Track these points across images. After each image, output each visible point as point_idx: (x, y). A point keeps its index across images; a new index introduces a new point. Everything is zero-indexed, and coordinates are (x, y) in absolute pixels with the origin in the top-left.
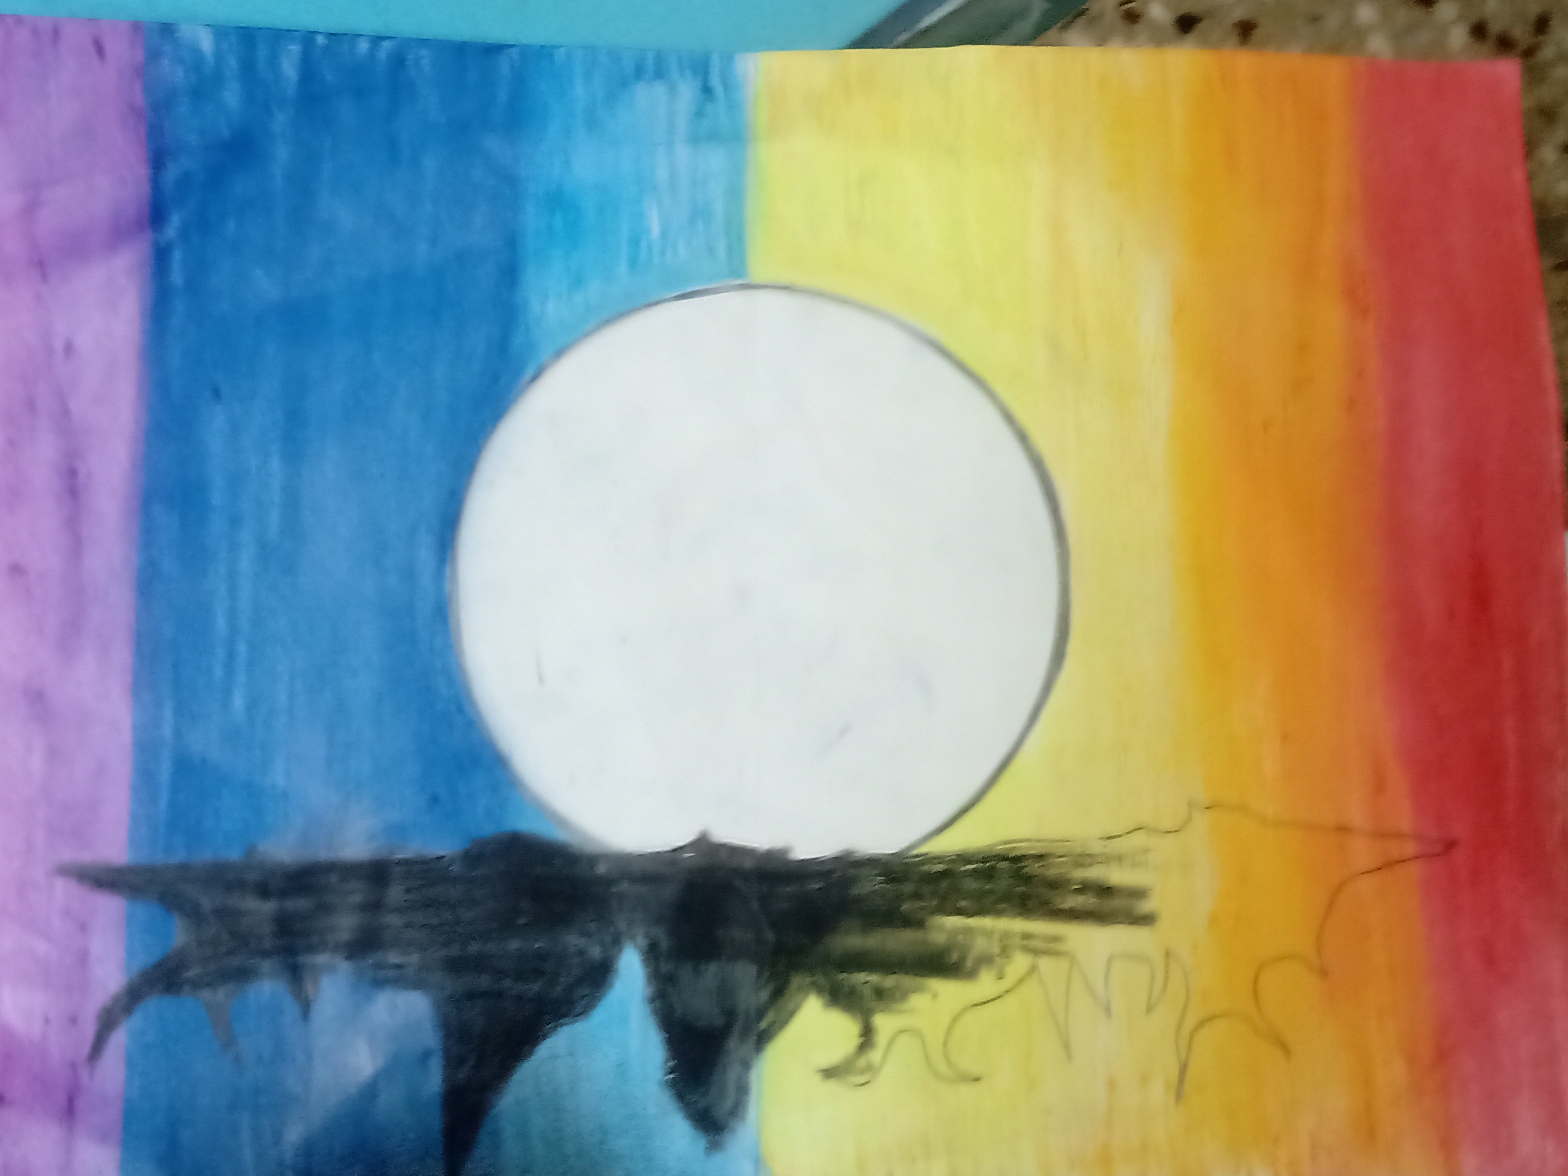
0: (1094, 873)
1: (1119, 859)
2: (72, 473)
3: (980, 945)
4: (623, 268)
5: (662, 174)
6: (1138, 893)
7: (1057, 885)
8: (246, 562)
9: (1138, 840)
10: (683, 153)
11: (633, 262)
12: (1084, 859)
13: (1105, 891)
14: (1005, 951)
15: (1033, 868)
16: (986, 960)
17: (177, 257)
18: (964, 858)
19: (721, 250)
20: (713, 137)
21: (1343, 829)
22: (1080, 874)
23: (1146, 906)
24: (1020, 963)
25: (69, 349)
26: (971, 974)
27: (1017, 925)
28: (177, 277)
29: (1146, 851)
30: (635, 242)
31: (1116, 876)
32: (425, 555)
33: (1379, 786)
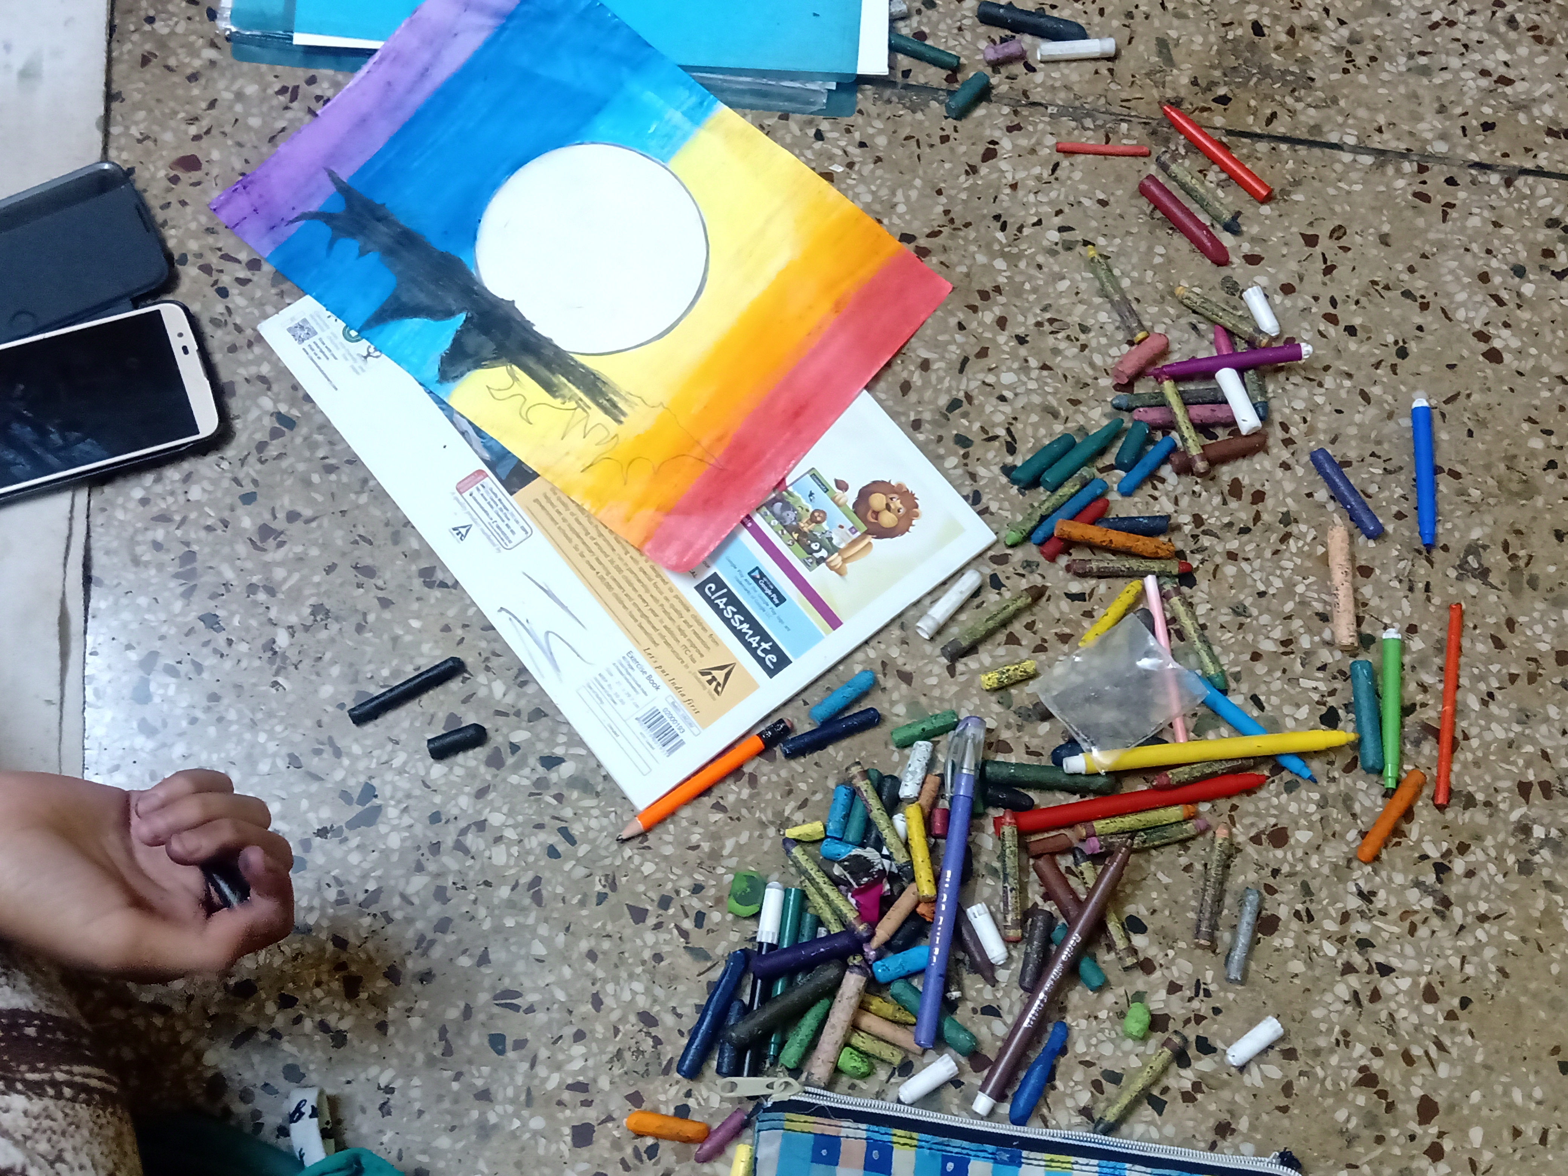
0: (615, 399)
1: (626, 400)
2: (427, 70)
3: (565, 392)
4: (633, 134)
5: (667, 116)
6: (624, 414)
7: (603, 394)
8: (453, 130)
9: (637, 400)
10: (679, 115)
11: (637, 134)
12: (616, 393)
13: (615, 406)
14: (570, 399)
15: (599, 384)
16: (563, 397)
17: (506, 34)
18: (583, 366)
19: (665, 151)
20: (692, 117)
21: (698, 442)
22: (612, 396)
23: (622, 419)
24: (573, 404)
25: (456, 35)
26: (555, 397)
27: (581, 395)
28: (502, 39)
29: (637, 405)
30: (643, 129)
31: (621, 405)
33: (720, 439)
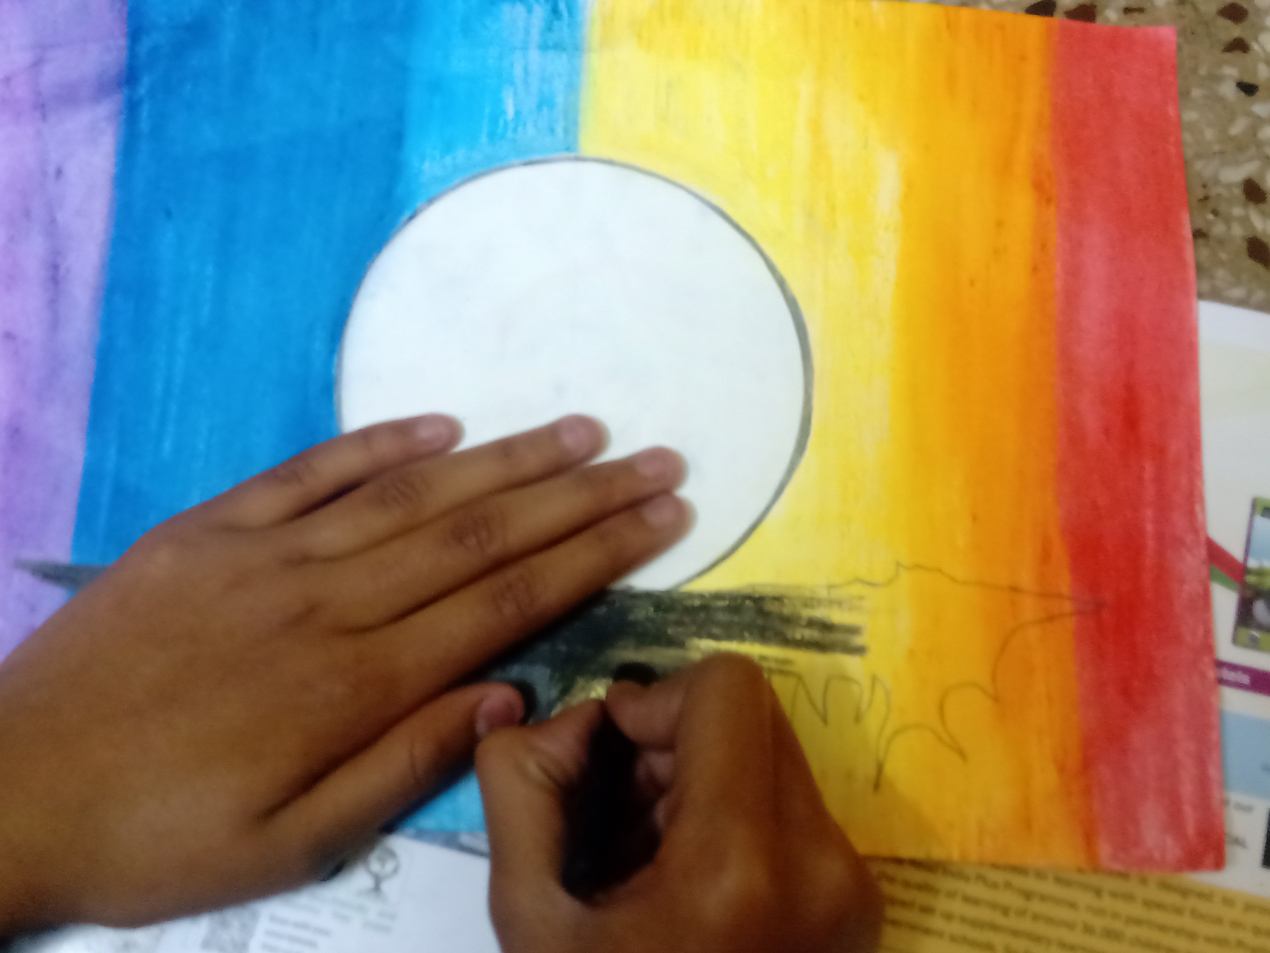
0: (820, 613)
1: (839, 603)
4: (484, 139)
5: (518, 71)
6: (854, 630)
7: (788, 620)
8: (182, 342)
9: (856, 590)
10: (534, 55)
11: (492, 135)
12: (809, 602)
13: (826, 627)
15: (771, 607)
17: (145, 112)
18: (718, 596)
19: (559, 130)
20: (558, 47)
21: (1015, 589)
22: (807, 613)
23: (858, 641)
25: (59, 172)
28: (144, 125)
29: (861, 598)
30: (494, 119)
31: (837, 616)
32: (319, 346)
33: (1045, 557)
